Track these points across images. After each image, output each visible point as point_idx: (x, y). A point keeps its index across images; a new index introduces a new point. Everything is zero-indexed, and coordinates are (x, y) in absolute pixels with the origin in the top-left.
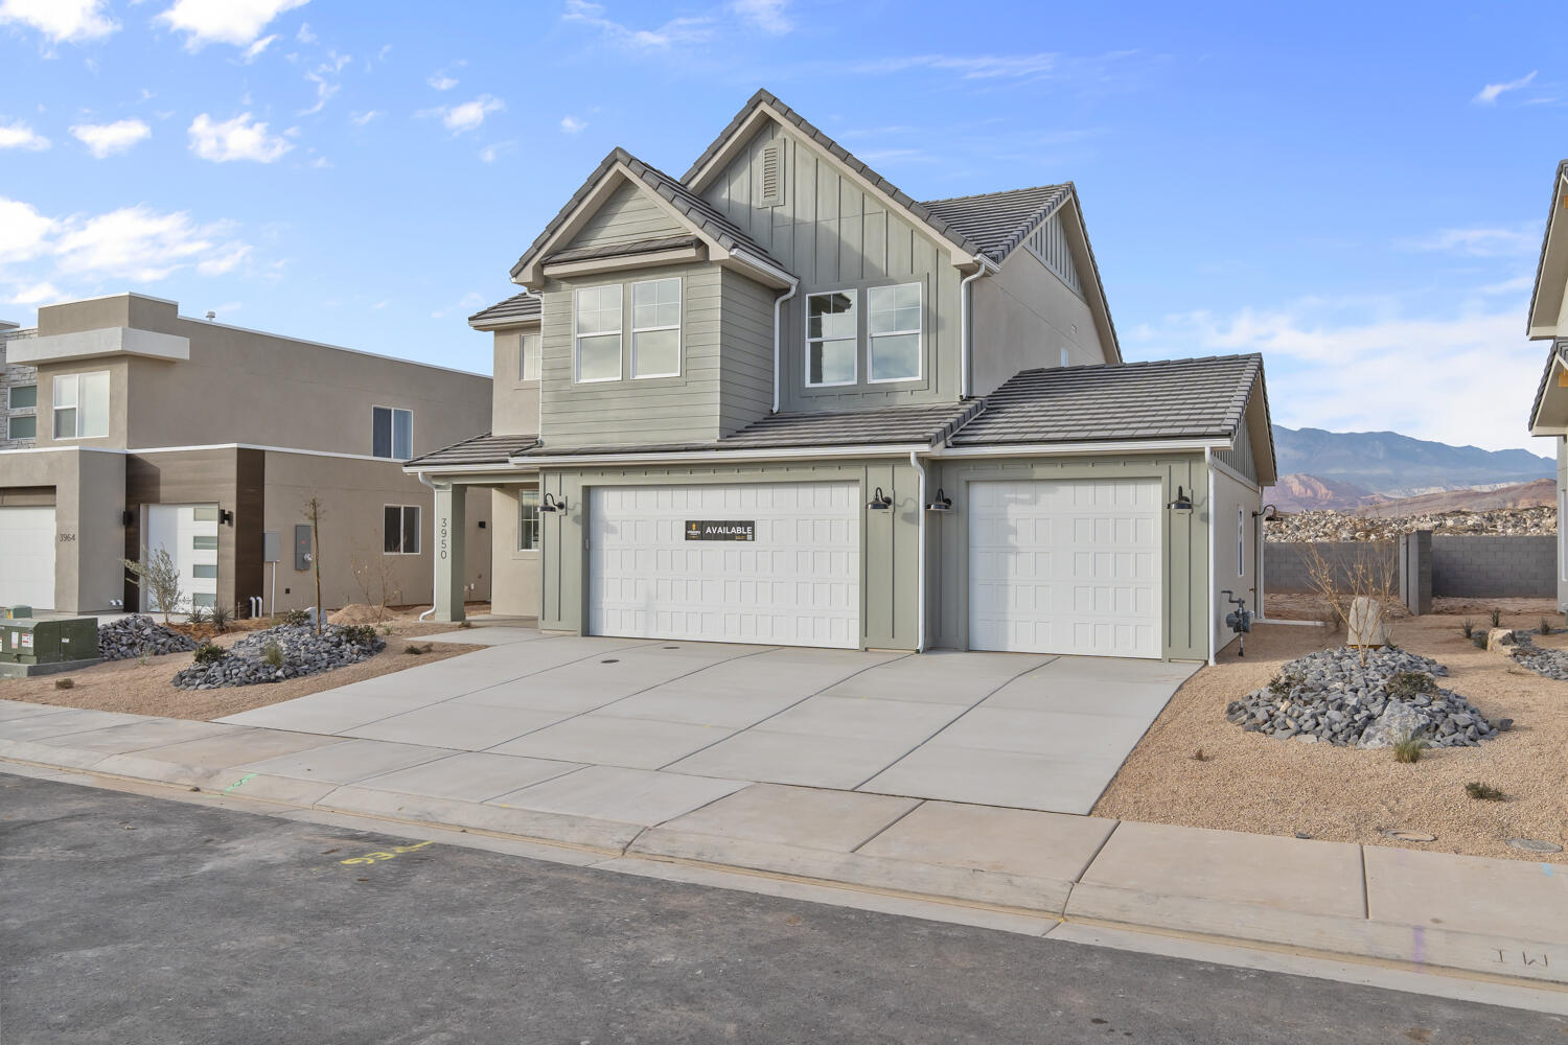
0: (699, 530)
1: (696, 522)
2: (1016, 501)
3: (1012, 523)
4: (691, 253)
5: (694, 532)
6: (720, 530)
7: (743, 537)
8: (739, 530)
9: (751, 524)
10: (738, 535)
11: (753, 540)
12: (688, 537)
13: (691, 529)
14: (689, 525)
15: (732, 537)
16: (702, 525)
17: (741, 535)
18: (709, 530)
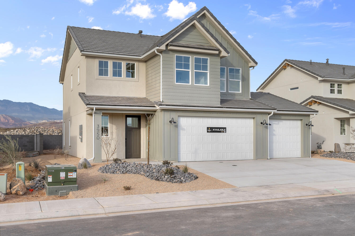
0: (211, 130)
1: (210, 127)
2: (275, 124)
3: (274, 129)
4: (217, 52)
5: (209, 130)
6: (217, 130)
7: (223, 132)
8: (222, 130)
9: (225, 128)
10: (222, 131)
11: (226, 132)
12: (208, 132)
13: (209, 129)
14: (208, 128)
15: (220, 132)
16: (211, 128)
17: (223, 131)
18: (213, 130)
